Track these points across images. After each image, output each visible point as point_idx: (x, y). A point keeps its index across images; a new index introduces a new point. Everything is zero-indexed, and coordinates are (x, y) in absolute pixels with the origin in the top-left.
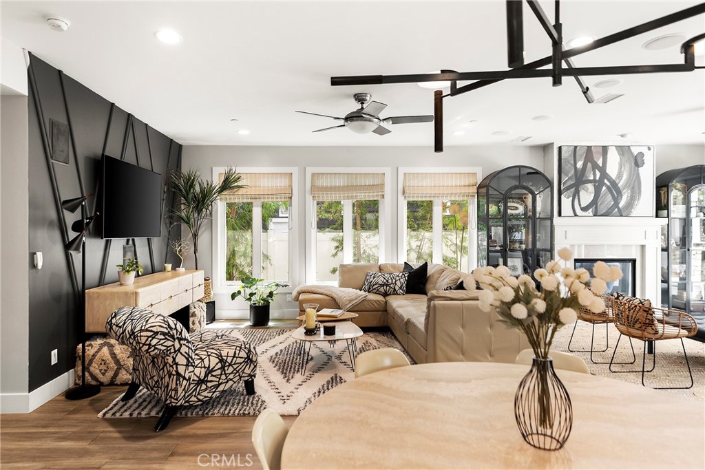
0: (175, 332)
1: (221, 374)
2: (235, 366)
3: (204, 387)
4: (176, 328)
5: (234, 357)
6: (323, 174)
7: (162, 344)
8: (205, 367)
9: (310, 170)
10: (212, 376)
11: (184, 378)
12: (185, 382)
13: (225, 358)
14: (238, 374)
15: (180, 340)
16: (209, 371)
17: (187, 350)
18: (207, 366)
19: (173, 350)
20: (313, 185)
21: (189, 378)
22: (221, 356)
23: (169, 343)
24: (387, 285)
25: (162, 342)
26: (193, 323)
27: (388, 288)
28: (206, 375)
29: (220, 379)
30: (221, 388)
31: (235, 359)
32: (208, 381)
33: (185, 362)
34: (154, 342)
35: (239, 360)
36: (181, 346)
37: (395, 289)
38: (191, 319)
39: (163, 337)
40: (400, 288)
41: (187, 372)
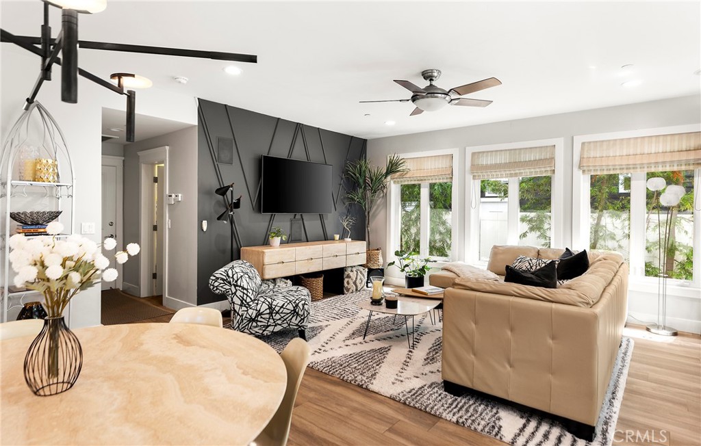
0: (232, 280)
1: (269, 318)
2: (282, 315)
3: (254, 324)
4: (233, 277)
5: (282, 307)
6: (484, 152)
7: (222, 287)
8: (256, 310)
9: (470, 150)
10: (261, 317)
11: (238, 314)
12: (239, 317)
13: (274, 307)
14: (285, 322)
15: (235, 286)
16: (259, 314)
17: (242, 294)
18: (258, 309)
19: (230, 293)
20: (473, 165)
21: (242, 315)
22: (271, 305)
23: (227, 287)
25: (222, 285)
26: (348, 283)
28: (257, 316)
29: (268, 321)
30: (270, 329)
31: (282, 309)
32: (257, 321)
33: (239, 302)
34: (216, 284)
35: (285, 311)
36: (236, 290)
38: (346, 280)
39: (222, 282)
41: (241, 310)
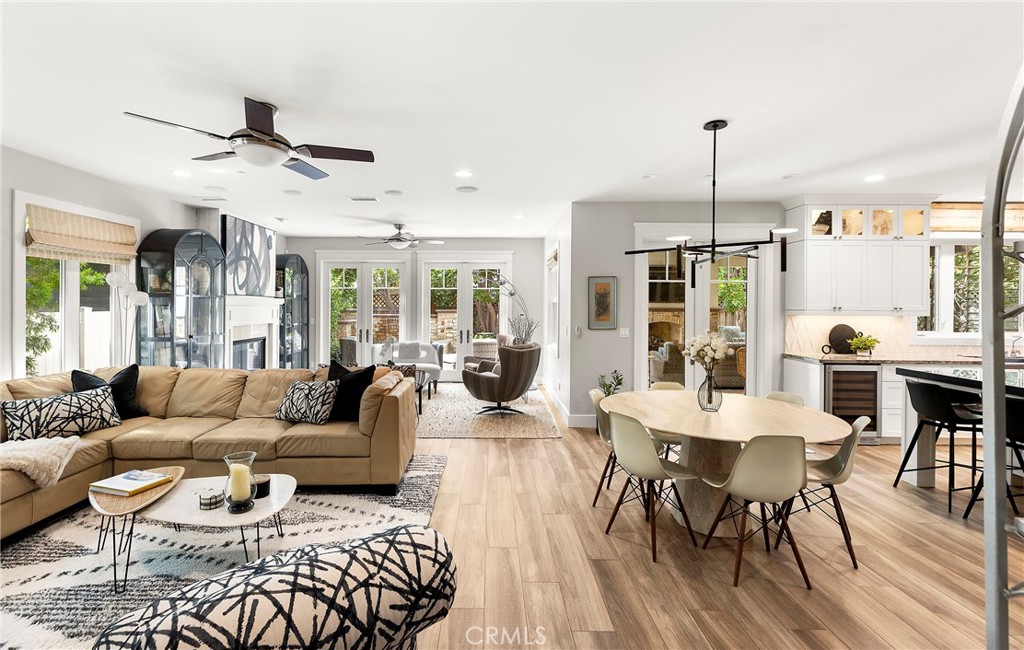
24: (82, 416)
27: (87, 420)
37: (102, 418)
40: (112, 414)
